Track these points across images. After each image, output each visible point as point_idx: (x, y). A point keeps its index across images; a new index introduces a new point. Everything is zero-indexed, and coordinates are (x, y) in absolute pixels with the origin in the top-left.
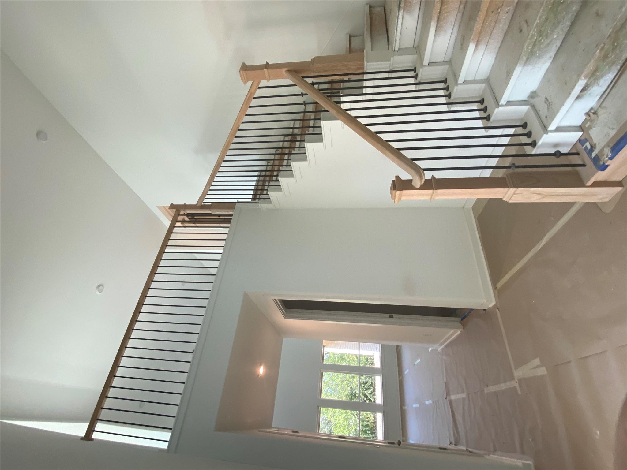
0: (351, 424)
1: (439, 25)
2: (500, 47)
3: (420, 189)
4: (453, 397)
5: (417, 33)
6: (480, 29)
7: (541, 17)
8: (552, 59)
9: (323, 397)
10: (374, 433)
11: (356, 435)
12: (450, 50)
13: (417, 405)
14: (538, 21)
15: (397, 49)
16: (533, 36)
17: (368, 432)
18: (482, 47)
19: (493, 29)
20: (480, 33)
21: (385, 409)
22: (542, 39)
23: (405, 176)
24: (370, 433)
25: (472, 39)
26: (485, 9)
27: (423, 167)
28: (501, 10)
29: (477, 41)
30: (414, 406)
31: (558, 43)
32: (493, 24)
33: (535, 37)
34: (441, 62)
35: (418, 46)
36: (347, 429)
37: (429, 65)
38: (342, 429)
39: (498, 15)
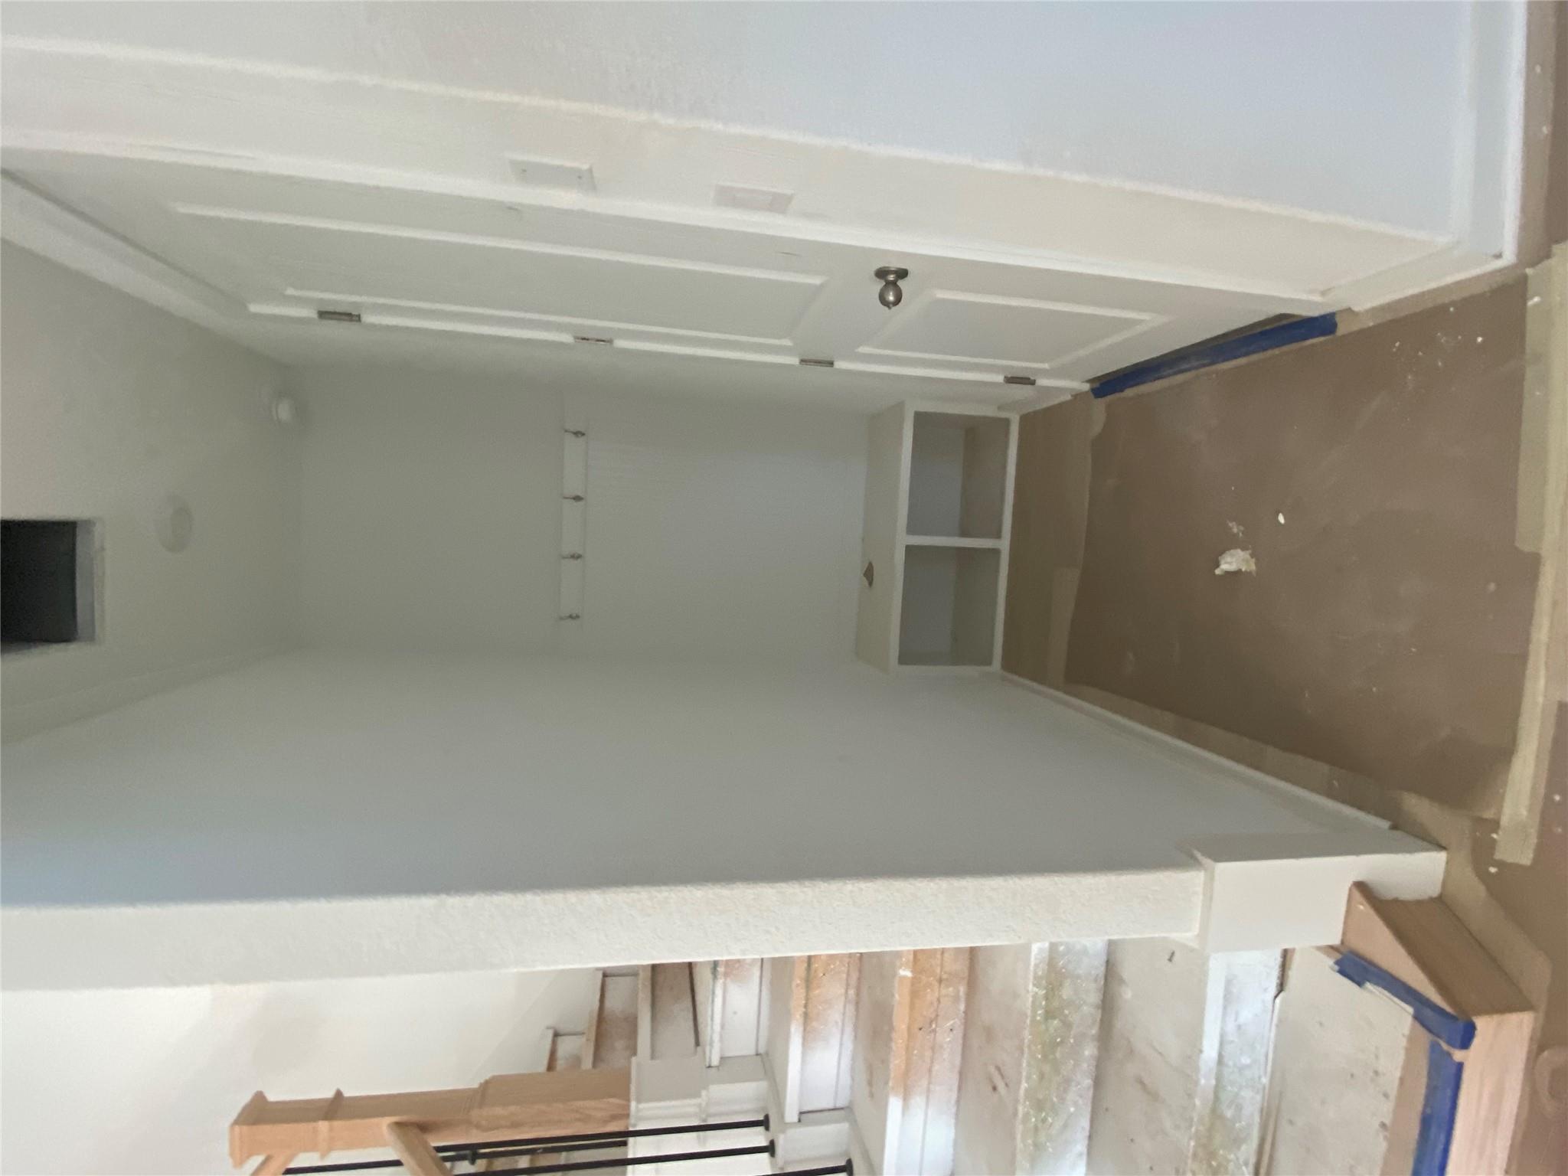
1: (808, 1028)
2: (958, 1101)
5: (761, 1022)
6: (903, 1067)
7: (1028, 1078)
8: (1085, 1157)
12: (846, 1079)
14: (1026, 1085)
15: (715, 1061)
16: (1026, 1115)
18: (918, 1101)
19: (932, 1062)
20: (907, 1073)
22: (1047, 1114)
25: (893, 1088)
26: (904, 1027)
28: (936, 1026)
29: (905, 1090)
31: (1085, 1123)
32: (928, 1054)
33: (1031, 1119)
34: (830, 1110)
35: (767, 1054)
37: (800, 1121)
39: (932, 1035)
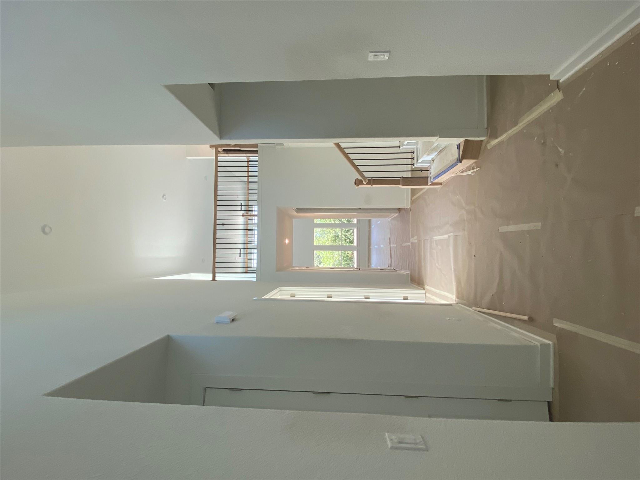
0: (335, 256)
3: (366, 185)
4: (392, 245)
9: (315, 244)
10: (353, 260)
11: (339, 262)
13: (377, 247)
17: (348, 260)
21: (359, 249)
23: (360, 178)
24: (349, 261)
27: (367, 177)
30: (376, 247)
36: (332, 260)
38: (328, 260)
